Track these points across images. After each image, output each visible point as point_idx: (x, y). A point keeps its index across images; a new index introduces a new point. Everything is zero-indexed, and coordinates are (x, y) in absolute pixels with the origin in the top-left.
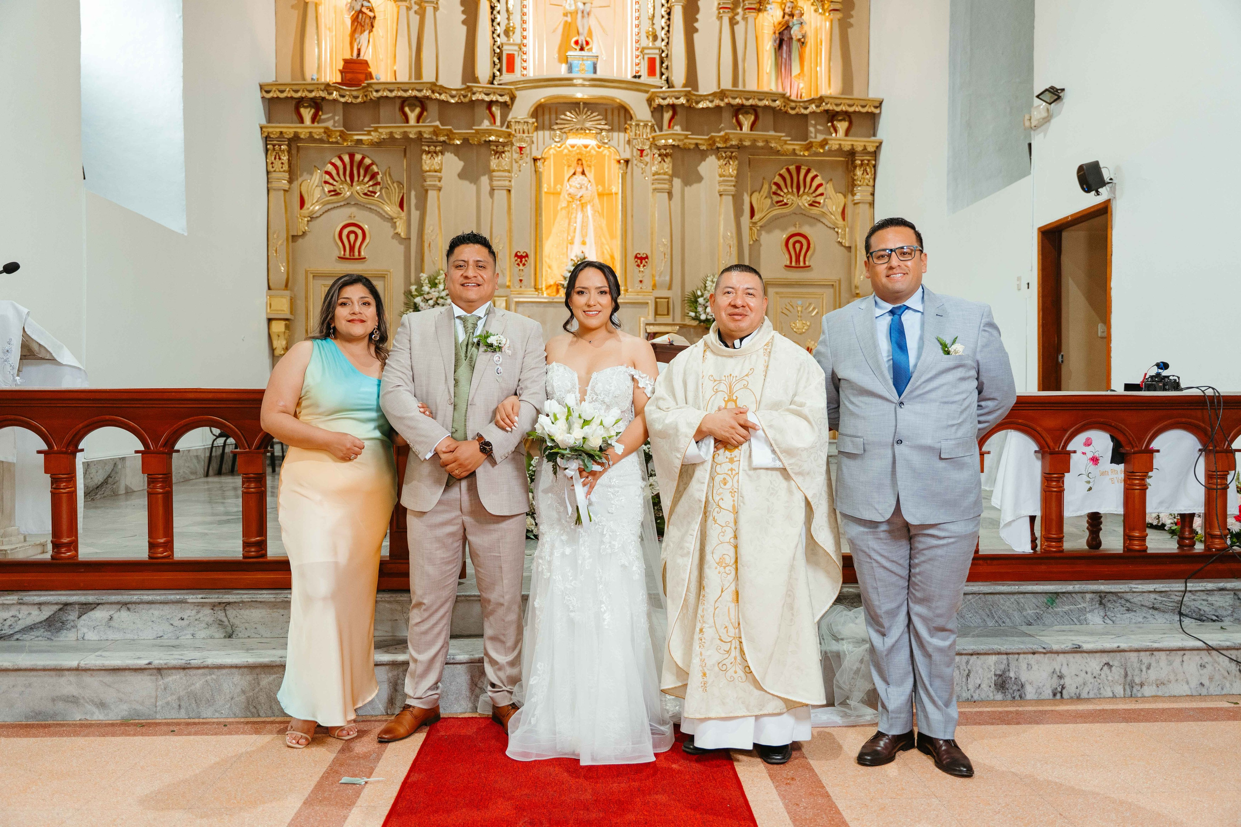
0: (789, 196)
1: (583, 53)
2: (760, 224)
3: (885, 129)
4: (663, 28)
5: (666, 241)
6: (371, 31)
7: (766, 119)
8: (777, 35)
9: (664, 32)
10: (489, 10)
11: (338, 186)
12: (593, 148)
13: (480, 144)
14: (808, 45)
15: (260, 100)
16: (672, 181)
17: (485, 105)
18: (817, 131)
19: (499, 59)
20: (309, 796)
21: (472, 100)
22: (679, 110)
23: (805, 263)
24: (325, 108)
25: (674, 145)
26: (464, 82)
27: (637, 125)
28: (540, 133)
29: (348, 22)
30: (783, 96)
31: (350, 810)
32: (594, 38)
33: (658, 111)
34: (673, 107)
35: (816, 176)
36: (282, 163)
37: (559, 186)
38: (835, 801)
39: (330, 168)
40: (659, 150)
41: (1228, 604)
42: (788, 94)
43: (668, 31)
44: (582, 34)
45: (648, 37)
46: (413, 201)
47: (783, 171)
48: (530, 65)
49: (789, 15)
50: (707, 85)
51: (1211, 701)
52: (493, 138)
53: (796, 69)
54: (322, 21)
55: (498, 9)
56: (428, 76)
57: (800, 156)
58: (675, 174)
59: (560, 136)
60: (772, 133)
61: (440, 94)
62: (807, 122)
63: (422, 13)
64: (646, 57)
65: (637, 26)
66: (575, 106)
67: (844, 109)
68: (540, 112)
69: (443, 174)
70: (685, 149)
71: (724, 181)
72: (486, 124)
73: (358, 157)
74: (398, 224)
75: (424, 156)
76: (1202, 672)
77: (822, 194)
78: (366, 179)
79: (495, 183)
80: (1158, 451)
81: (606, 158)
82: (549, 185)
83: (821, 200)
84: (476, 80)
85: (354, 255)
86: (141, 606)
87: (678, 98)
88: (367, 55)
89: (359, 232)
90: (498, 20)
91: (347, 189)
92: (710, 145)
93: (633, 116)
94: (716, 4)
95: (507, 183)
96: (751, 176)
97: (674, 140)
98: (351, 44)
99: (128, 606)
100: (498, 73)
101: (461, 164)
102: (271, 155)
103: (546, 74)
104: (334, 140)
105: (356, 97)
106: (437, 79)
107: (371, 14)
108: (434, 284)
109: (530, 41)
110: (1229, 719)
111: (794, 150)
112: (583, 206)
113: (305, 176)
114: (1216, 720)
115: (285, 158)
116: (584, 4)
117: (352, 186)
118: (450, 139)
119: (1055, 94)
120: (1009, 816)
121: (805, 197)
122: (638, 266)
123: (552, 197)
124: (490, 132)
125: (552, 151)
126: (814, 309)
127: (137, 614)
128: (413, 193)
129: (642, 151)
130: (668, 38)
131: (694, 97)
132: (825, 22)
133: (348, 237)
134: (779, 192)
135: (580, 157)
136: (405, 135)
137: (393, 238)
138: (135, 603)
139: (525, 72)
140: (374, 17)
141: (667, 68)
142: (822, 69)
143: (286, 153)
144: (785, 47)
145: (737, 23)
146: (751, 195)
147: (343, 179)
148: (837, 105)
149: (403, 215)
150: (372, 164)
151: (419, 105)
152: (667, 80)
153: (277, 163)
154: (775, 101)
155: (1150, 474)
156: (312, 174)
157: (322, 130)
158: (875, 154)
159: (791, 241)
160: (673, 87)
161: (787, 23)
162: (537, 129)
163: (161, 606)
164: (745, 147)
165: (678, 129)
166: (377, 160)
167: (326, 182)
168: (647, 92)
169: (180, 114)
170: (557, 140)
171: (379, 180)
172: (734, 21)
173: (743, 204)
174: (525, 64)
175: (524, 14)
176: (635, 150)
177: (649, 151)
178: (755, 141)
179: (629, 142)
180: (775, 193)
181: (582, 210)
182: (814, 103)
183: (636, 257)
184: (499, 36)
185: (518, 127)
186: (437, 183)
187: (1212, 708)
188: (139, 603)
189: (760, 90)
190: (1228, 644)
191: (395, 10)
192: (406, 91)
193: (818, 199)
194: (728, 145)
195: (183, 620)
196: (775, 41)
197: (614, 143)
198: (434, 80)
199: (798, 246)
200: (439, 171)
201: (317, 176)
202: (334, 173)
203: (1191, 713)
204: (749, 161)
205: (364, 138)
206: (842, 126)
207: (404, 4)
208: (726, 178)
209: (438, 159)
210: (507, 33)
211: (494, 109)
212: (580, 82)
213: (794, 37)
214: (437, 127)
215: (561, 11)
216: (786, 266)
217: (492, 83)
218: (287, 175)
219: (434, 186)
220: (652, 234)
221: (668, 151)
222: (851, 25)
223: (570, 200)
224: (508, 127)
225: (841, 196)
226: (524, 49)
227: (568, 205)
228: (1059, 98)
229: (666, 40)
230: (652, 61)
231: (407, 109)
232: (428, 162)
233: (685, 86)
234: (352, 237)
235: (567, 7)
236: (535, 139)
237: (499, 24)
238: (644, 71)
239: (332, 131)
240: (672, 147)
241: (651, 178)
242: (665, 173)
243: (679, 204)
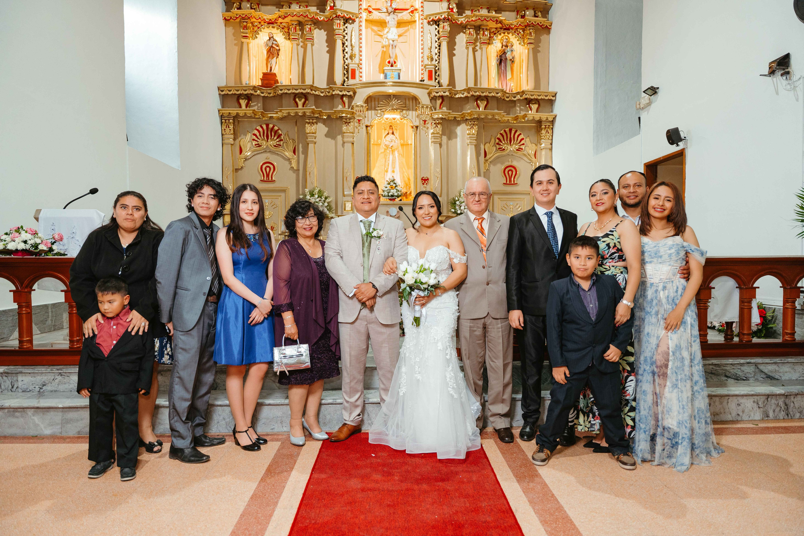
0: (505, 145)
1: (392, 68)
2: (490, 160)
3: (558, 109)
4: (436, 54)
5: (439, 170)
6: (277, 57)
7: (493, 103)
8: (499, 57)
9: (437, 56)
10: (341, 45)
11: (260, 142)
12: (398, 119)
13: (337, 119)
14: (516, 62)
15: (218, 95)
16: (442, 137)
17: (340, 97)
18: (521, 110)
19: (347, 72)
20: (264, 475)
21: (333, 95)
22: (445, 98)
23: (514, 182)
24: (253, 99)
26: (328, 85)
27: (423, 107)
28: (370, 112)
29: (265, 52)
30: (502, 90)
31: (286, 483)
32: (399, 59)
33: (433, 99)
34: (442, 97)
35: (520, 134)
36: (230, 130)
37: (379, 141)
38: (544, 478)
39: (256, 132)
40: (435, 121)
41: (752, 371)
42: (505, 90)
43: (439, 56)
44: (392, 58)
45: (428, 59)
46: (301, 149)
47: (502, 132)
48: (364, 75)
49: (505, 46)
50: (460, 85)
51: (744, 423)
52: (344, 115)
53: (509, 76)
54: (251, 52)
55: (346, 44)
56: (308, 82)
57: (512, 123)
58: (443, 133)
59: (380, 114)
60: (496, 111)
61: (315, 91)
62: (515, 105)
63: (305, 47)
64: (427, 70)
65: (422, 53)
66: (389, 97)
67: (536, 98)
68: (369, 100)
69: (317, 135)
70: (449, 120)
71: (470, 137)
72: (340, 107)
73: (271, 126)
74: (292, 162)
75: (307, 125)
76: (738, 408)
77: (523, 144)
78: (275, 138)
79: (345, 140)
80: (714, 288)
81: (405, 125)
82: (374, 140)
83: (523, 147)
84: (335, 84)
85: (269, 179)
87: (444, 92)
88: (275, 70)
89: (272, 166)
90: (346, 51)
91: (265, 144)
92: (462, 117)
93: (420, 102)
94: (465, 40)
95: (351, 139)
96: (485, 135)
97: (442, 115)
98: (267, 64)
99: (162, 373)
100: (347, 80)
101: (327, 129)
102: (224, 125)
103: (372, 80)
104: (258, 117)
105: (270, 93)
106: (313, 83)
107: (278, 48)
108: (312, 195)
109: (363, 62)
110: (753, 434)
111: (508, 120)
112: (393, 151)
113: (242, 136)
114: (747, 434)
115: (231, 127)
116: (393, 41)
117: (268, 141)
118: (320, 116)
119: (653, 91)
120: (638, 487)
121: (514, 146)
122: (423, 184)
123: (376, 147)
124: (342, 112)
125: (376, 122)
126: (519, 207)
128: (301, 145)
129: (425, 121)
130: (439, 59)
131: (454, 92)
132: (525, 49)
133: (266, 169)
134: (500, 143)
135: (391, 125)
136: (296, 114)
137: (290, 170)
138: (165, 371)
139: (361, 79)
140: (279, 50)
141: (439, 76)
142: (524, 76)
143: (232, 124)
144: (503, 64)
145: (477, 51)
146: (485, 145)
147: (263, 138)
148: (532, 95)
149: (295, 156)
150: (278, 130)
151: (303, 96)
152: (439, 82)
153: (228, 130)
154: (498, 93)
155: (709, 300)
156: (246, 135)
157: (252, 112)
158: (553, 122)
159: (507, 170)
160: (442, 86)
161: (504, 50)
162: (368, 110)
164: (483, 119)
165: (445, 109)
166: (281, 128)
167: (254, 140)
168: (427, 89)
169: (177, 104)
170: (379, 116)
171: (282, 138)
172: (475, 50)
173: (480, 150)
174: (361, 74)
175: (361, 47)
176: (421, 121)
177: (429, 121)
178: (486, 115)
179: (418, 116)
180: (498, 144)
181: (392, 153)
182: (519, 94)
183: (422, 179)
184: (347, 59)
185: (357, 109)
186: (314, 140)
187: (744, 428)
189: (489, 87)
190: (753, 393)
191: (291, 46)
192: (296, 90)
193: (522, 147)
194: (472, 118)
196: (498, 60)
197: (410, 117)
198: (312, 84)
199: (510, 172)
200: (315, 133)
201: (249, 136)
202: (258, 134)
203: (733, 430)
204: (484, 127)
205: (274, 115)
206: (534, 107)
207: (295, 42)
208: (471, 136)
209: (314, 127)
210: (351, 57)
211: (344, 99)
212: (391, 83)
213: (508, 58)
214: (314, 109)
215: (380, 45)
216: (504, 184)
217: (343, 85)
218: (232, 136)
219: (312, 141)
220: (431, 166)
221: (439, 121)
222: (539, 51)
223: (386, 148)
224: (352, 109)
225: (534, 145)
226: (361, 66)
227: (385, 151)
228: (656, 93)
229: (438, 61)
230: (430, 72)
231: (297, 100)
232: (309, 128)
233: (448, 85)
234: (268, 169)
235: (384, 43)
236: (367, 115)
237: (347, 53)
238: (426, 77)
239: (257, 112)
240: (442, 119)
241: (430, 136)
242: (438, 133)
243: (446, 150)
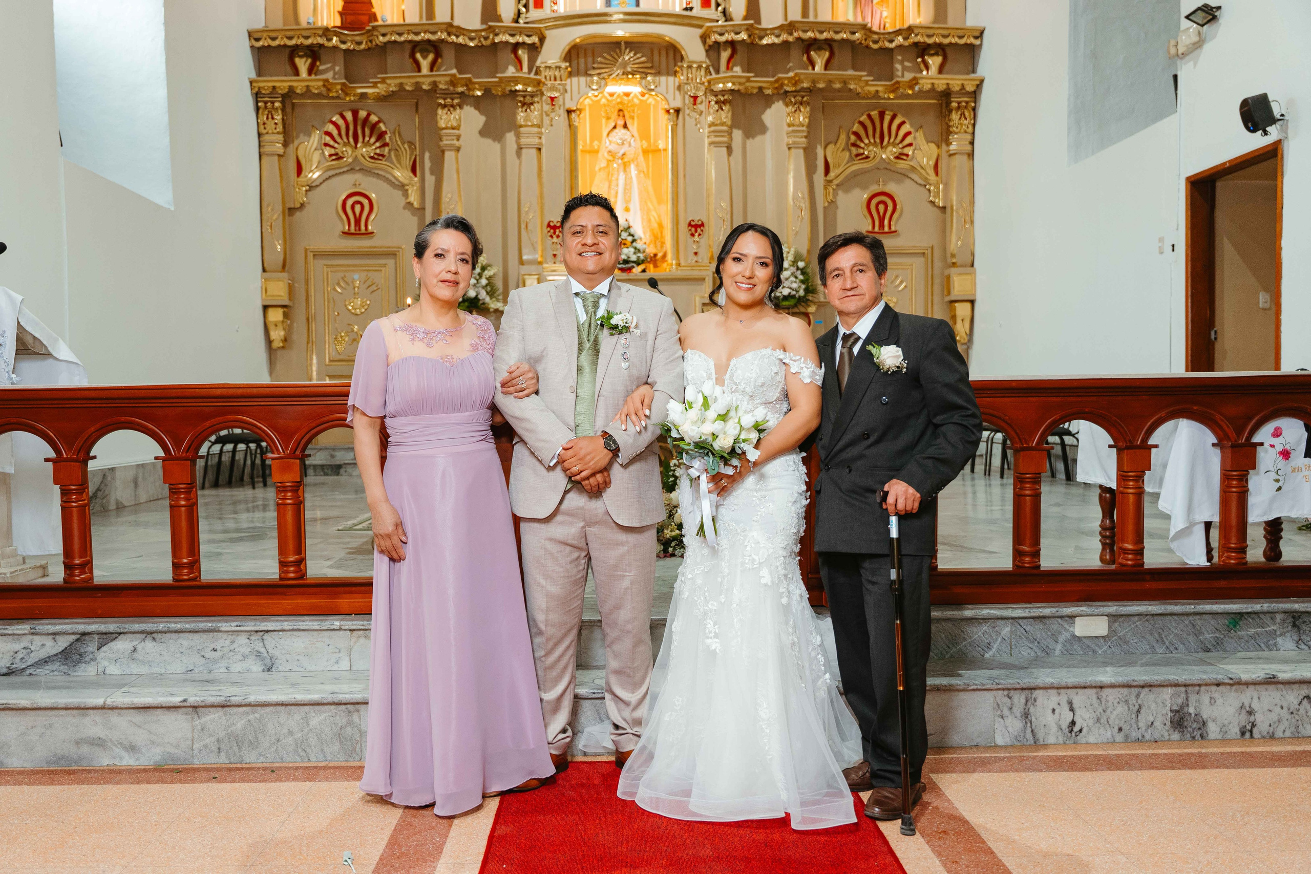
0: (871, 148)
2: (835, 182)
5: (725, 204)
7: (843, 56)
11: (340, 149)
12: (636, 95)
13: (504, 95)
15: (249, 50)
16: (731, 133)
17: (510, 48)
21: (495, 43)
22: (738, 47)
24: (324, 57)
25: (732, 90)
26: (483, 22)
27: (690, 67)
28: (575, 79)
33: (714, 49)
34: (732, 44)
36: (276, 124)
39: (331, 128)
40: (716, 96)
46: (427, 164)
47: (864, 118)
50: (771, 18)
52: (519, 87)
56: (442, 16)
58: (735, 124)
59: (597, 83)
60: (850, 72)
61: (457, 37)
62: (892, 58)
66: (616, 46)
68: (574, 53)
69: (462, 131)
70: (746, 94)
71: (793, 131)
72: (511, 71)
73: (363, 114)
74: (409, 191)
75: (440, 111)
78: (373, 140)
79: (523, 141)
81: (652, 107)
82: (585, 141)
84: (500, 20)
85: (360, 229)
86: (168, 635)
87: (737, 34)
89: (365, 202)
91: (350, 153)
92: (777, 88)
93: (685, 57)
95: (536, 140)
96: (825, 126)
97: (733, 84)
99: (153, 635)
100: (524, 10)
102: (262, 114)
103: (579, 10)
104: (334, 94)
105: (360, 43)
106: (452, 19)
112: (626, 165)
113: (302, 137)
115: (278, 117)
117: (356, 148)
118: (469, 89)
119: (1209, 14)
122: (692, 235)
123: (588, 156)
124: (516, 80)
125: (588, 101)
127: (164, 645)
128: (427, 155)
129: (695, 98)
131: (757, 32)
133: (353, 208)
134: (859, 143)
135: (621, 107)
136: (417, 86)
137: (403, 208)
138: (161, 632)
139: (555, 8)
143: (279, 112)
146: (825, 148)
147: (345, 140)
149: (416, 180)
150: (379, 121)
151: (433, 50)
152: (724, 12)
153: (270, 124)
156: (310, 135)
159: (874, 201)
160: (731, 20)
162: (570, 75)
163: (190, 636)
164: (818, 90)
165: (737, 70)
166: (383, 117)
167: (326, 145)
168: (700, 27)
170: (594, 87)
171: (387, 140)
173: (816, 158)
176: (687, 97)
177: (703, 97)
178: (829, 82)
179: (679, 88)
180: (854, 145)
181: (625, 170)
182: (901, 34)
183: (690, 225)
185: (548, 73)
186: (455, 142)
188: (165, 633)
189: (835, 21)
192: (417, 34)
194: (798, 88)
195: (216, 651)
197: (662, 89)
198: (449, 20)
199: (883, 207)
200: (457, 128)
201: (316, 138)
202: (335, 133)
204: (823, 107)
205: (369, 91)
208: (796, 128)
209: (456, 114)
211: (520, 51)
212: (621, 16)
214: (454, 75)
217: (517, 22)
218: (281, 138)
219: (452, 145)
220: (708, 196)
221: (726, 97)
223: (611, 158)
224: (537, 74)
227: (608, 165)
228: (1214, 18)
231: (418, 56)
232: (445, 117)
233: (745, 19)
234: (358, 208)
236: (568, 88)
238: (696, 2)
239: (332, 84)
240: (732, 91)
241: (706, 130)
242: (723, 124)
243: (740, 160)
